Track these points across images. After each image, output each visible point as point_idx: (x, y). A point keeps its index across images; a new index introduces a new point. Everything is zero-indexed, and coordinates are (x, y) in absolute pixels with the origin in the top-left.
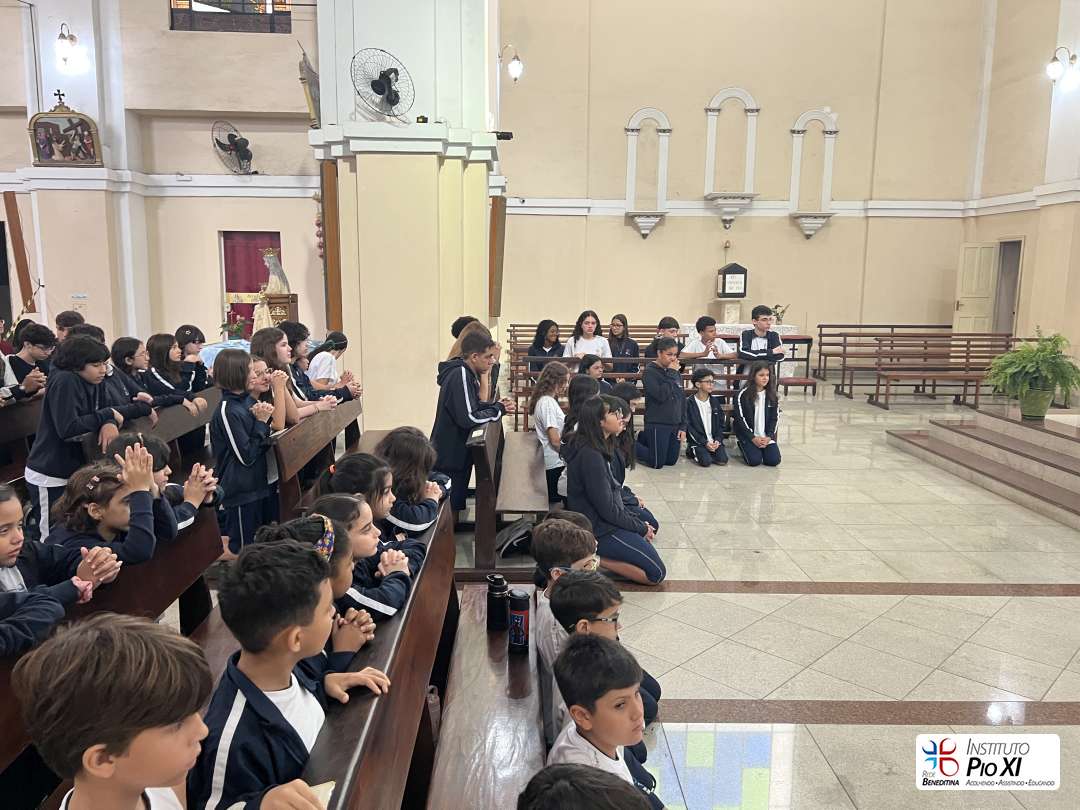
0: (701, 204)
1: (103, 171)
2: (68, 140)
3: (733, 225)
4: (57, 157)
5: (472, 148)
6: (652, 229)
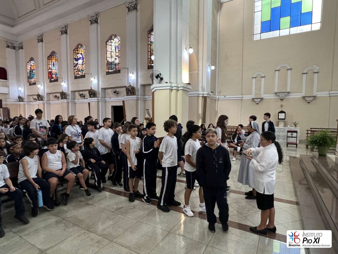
0: (274, 95)
1: (135, 96)
2: (131, 91)
3: (284, 100)
4: (129, 94)
5: (179, 87)
6: (259, 102)
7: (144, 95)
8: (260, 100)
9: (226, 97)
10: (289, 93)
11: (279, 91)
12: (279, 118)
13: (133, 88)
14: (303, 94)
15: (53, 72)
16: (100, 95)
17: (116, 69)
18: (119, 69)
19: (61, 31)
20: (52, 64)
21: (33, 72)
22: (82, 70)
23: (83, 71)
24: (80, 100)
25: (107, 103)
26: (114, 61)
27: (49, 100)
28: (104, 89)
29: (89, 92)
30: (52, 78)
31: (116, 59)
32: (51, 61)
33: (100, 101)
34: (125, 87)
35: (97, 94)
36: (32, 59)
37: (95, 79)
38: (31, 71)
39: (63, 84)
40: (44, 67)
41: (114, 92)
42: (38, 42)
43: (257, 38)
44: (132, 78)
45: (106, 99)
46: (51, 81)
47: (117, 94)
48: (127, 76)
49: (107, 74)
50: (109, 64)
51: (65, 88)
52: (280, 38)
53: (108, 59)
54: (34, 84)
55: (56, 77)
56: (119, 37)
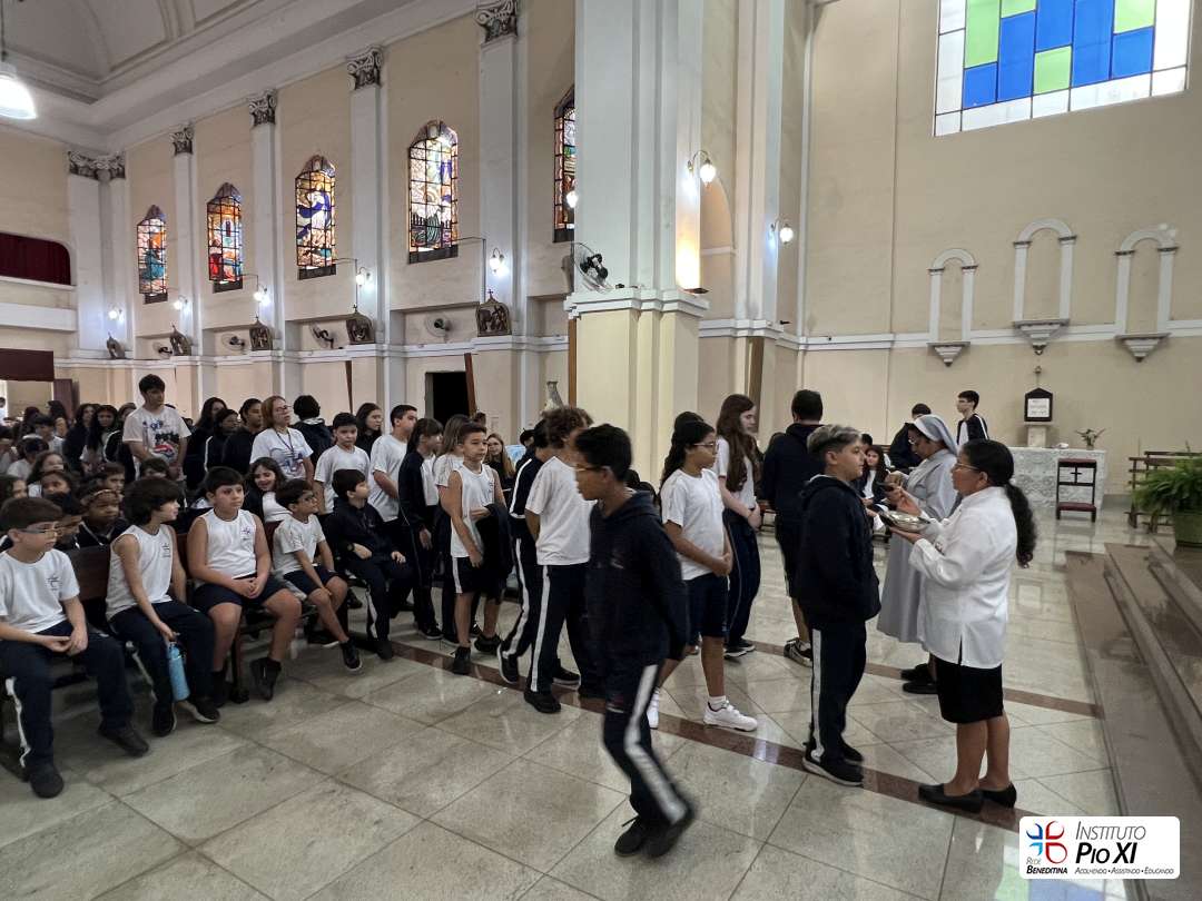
0: (1009, 332)
1: (510, 337)
2: (494, 319)
3: (1044, 351)
4: (489, 330)
5: (663, 303)
6: (956, 358)
7: (541, 334)
8: (959, 349)
9: (834, 340)
10: (1065, 324)
11: (1028, 319)
12: (1029, 415)
13: (502, 310)
14: (1120, 329)
15: (224, 256)
16: (387, 336)
17: (442, 242)
18: (454, 243)
19: (253, 114)
20: (224, 228)
21: (158, 256)
22: (324, 247)
23: (328, 252)
24: (316, 354)
25: (410, 364)
26: (436, 215)
27: (210, 352)
28: (401, 314)
29: (348, 326)
30: (224, 278)
31: (442, 207)
32: (217, 217)
33: (386, 354)
34: (475, 305)
35: (374, 331)
36: (154, 212)
37: (371, 278)
38: (153, 253)
39: (258, 296)
40: (196, 237)
41: (437, 325)
42: (177, 152)
43: (947, 126)
44: (499, 272)
45: (407, 348)
46: (218, 288)
47: (447, 329)
48: (481, 264)
49: (410, 262)
50: (420, 226)
51: (266, 308)
52: (1034, 125)
53: (414, 207)
54: (163, 297)
55: (235, 270)
56: (453, 132)
